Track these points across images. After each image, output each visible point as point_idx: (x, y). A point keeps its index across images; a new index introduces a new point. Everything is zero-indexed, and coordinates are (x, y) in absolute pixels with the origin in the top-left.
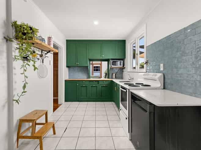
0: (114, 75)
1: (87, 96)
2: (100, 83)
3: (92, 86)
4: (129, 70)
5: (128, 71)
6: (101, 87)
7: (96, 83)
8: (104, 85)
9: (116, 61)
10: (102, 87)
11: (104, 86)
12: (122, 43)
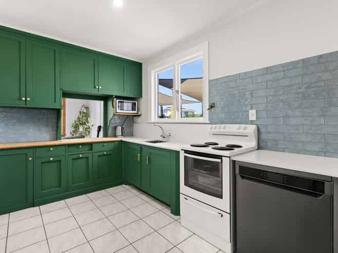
0: (119, 128)
1: (60, 186)
2: (95, 147)
3: (75, 157)
4: (153, 120)
5: (149, 122)
6: (97, 158)
7: (87, 148)
8: (105, 153)
9: (123, 102)
10: (99, 156)
11: (104, 155)
12: (135, 69)
